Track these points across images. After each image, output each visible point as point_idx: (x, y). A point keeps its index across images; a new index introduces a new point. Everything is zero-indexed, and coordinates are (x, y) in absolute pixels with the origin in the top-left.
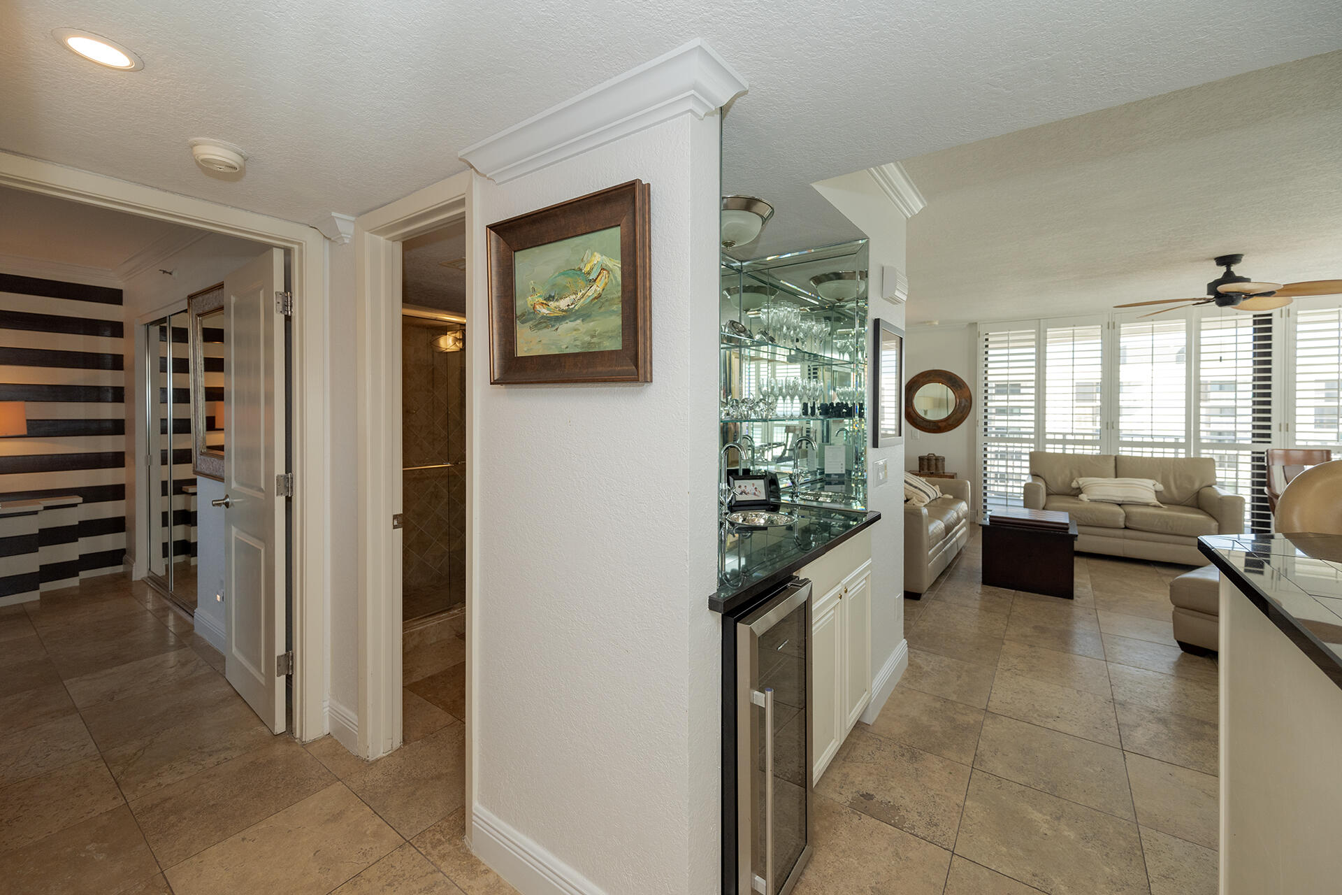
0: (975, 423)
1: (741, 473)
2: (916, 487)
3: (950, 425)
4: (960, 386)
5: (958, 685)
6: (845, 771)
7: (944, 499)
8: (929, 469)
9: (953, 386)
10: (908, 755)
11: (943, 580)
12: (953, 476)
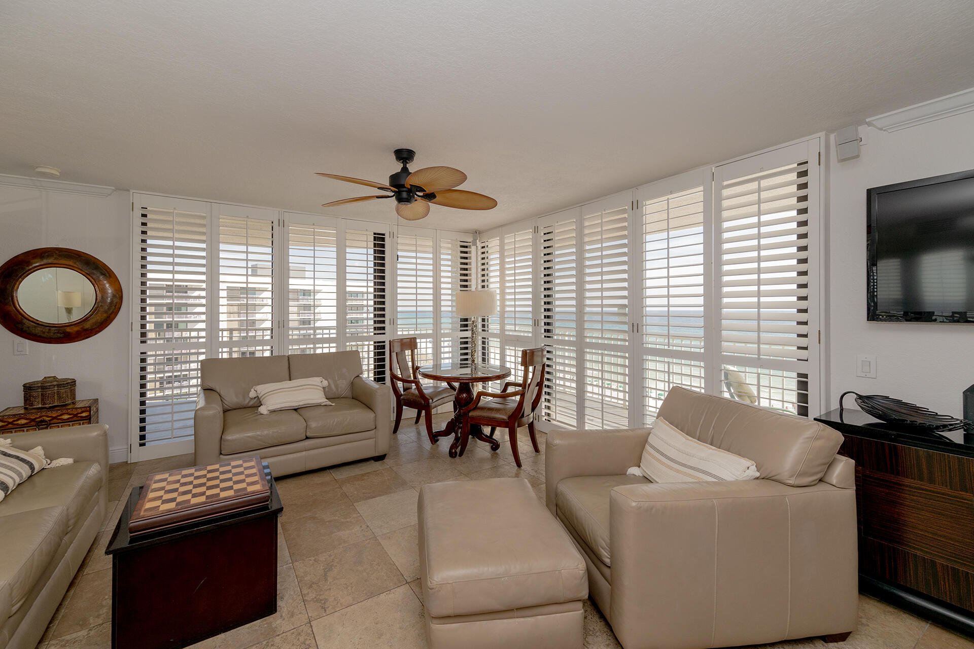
0: (129, 326)
3: (86, 330)
4: (103, 274)
8: (44, 402)
9: (91, 274)
12: (90, 407)
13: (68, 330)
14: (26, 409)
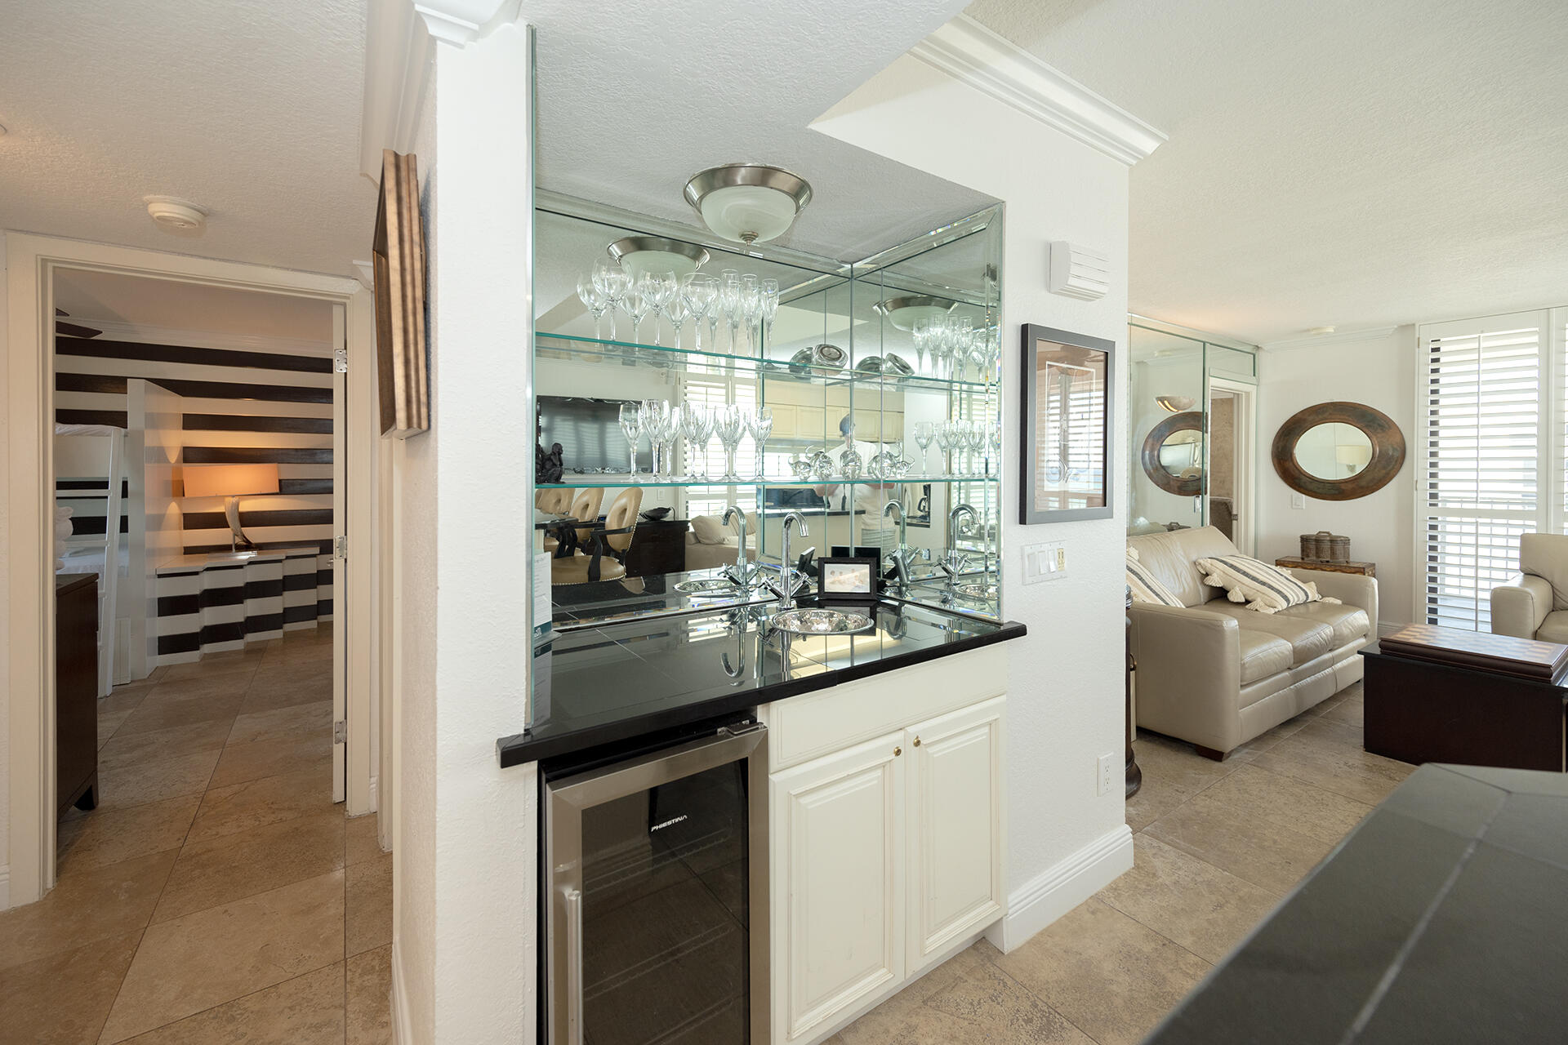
0: (1413, 485)
1: (852, 553)
2: (1264, 584)
3: (1362, 487)
4: (1382, 427)
5: (1208, 920)
6: (915, 1020)
7: (1323, 604)
8: (1318, 555)
9: (1367, 426)
10: (1037, 1023)
11: (1287, 734)
12: (1364, 568)
13: (1343, 487)
14: (1303, 559)
